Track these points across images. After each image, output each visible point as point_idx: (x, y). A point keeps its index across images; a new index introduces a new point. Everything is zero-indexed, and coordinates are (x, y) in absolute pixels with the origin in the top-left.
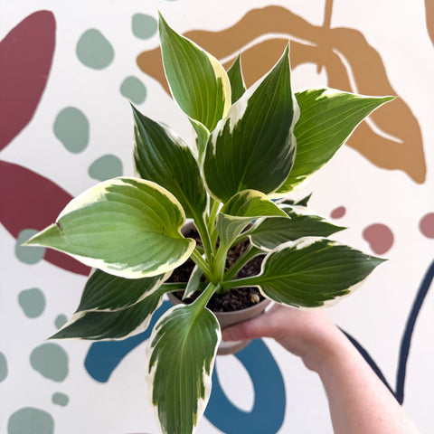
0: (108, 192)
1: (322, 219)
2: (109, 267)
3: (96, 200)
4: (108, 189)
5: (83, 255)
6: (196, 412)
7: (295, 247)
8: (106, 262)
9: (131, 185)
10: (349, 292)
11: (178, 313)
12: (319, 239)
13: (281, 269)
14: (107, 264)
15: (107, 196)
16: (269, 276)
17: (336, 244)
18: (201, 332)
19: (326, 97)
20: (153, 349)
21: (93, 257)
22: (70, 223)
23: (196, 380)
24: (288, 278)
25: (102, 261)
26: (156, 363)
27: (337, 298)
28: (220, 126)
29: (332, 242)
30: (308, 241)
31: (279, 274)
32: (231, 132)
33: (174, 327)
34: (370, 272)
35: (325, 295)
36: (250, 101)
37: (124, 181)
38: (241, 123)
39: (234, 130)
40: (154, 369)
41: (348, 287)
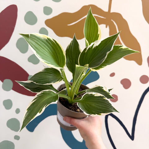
4: (48, 38)
5: (31, 46)
7: (94, 95)
9: (55, 42)
10: (101, 115)
11: (50, 92)
12: (102, 95)
13: (87, 100)
15: (47, 40)
17: (106, 99)
19: (122, 48)
20: (37, 96)
21: (33, 48)
22: (33, 37)
23: (41, 108)
24: (87, 103)
25: (35, 51)
26: (35, 100)
27: (96, 115)
28: (91, 45)
30: (99, 95)
32: (93, 48)
33: (46, 94)
35: (94, 112)
40: (34, 101)
41: (101, 113)
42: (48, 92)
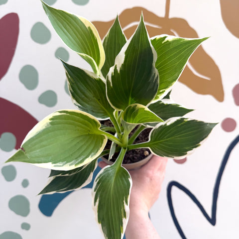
0: (51, 121)
1: (179, 105)
2: (55, 166)
3: (44, 127)
4: (51, 119)
5: (39, 163)
6: (122, 226)
7: (166, 125)
8: (53, 163)
9: (65, 114)
10: (200, 145)
11: (107, 171)
12: (179, 118)
13: (160, 137)
14: (54, 165)
15: (51, 123)
16: (154, 141)
17: (189, 120)
18: (121, 181)
19: (168, 41)
20: (95, 192)
21: (45, 162)
22: (29, 146)
23: (121, 208)
24: (165, 141)
25: (50, 163)
26: (98, 200)
27: (194, 149)
28: (112, 70)
29: (186, 119)
30: (173, 120)
31: (159, 140)
32: (119, 72)
33: (105, 179)
34: (210, 132)
35: (187, 148)
36: (126, 53)
37: (60, 112)
38: (124, 66)
39: (120, 71)
40: (97, 203)
41: (199, 142)
42: (104, 172)
